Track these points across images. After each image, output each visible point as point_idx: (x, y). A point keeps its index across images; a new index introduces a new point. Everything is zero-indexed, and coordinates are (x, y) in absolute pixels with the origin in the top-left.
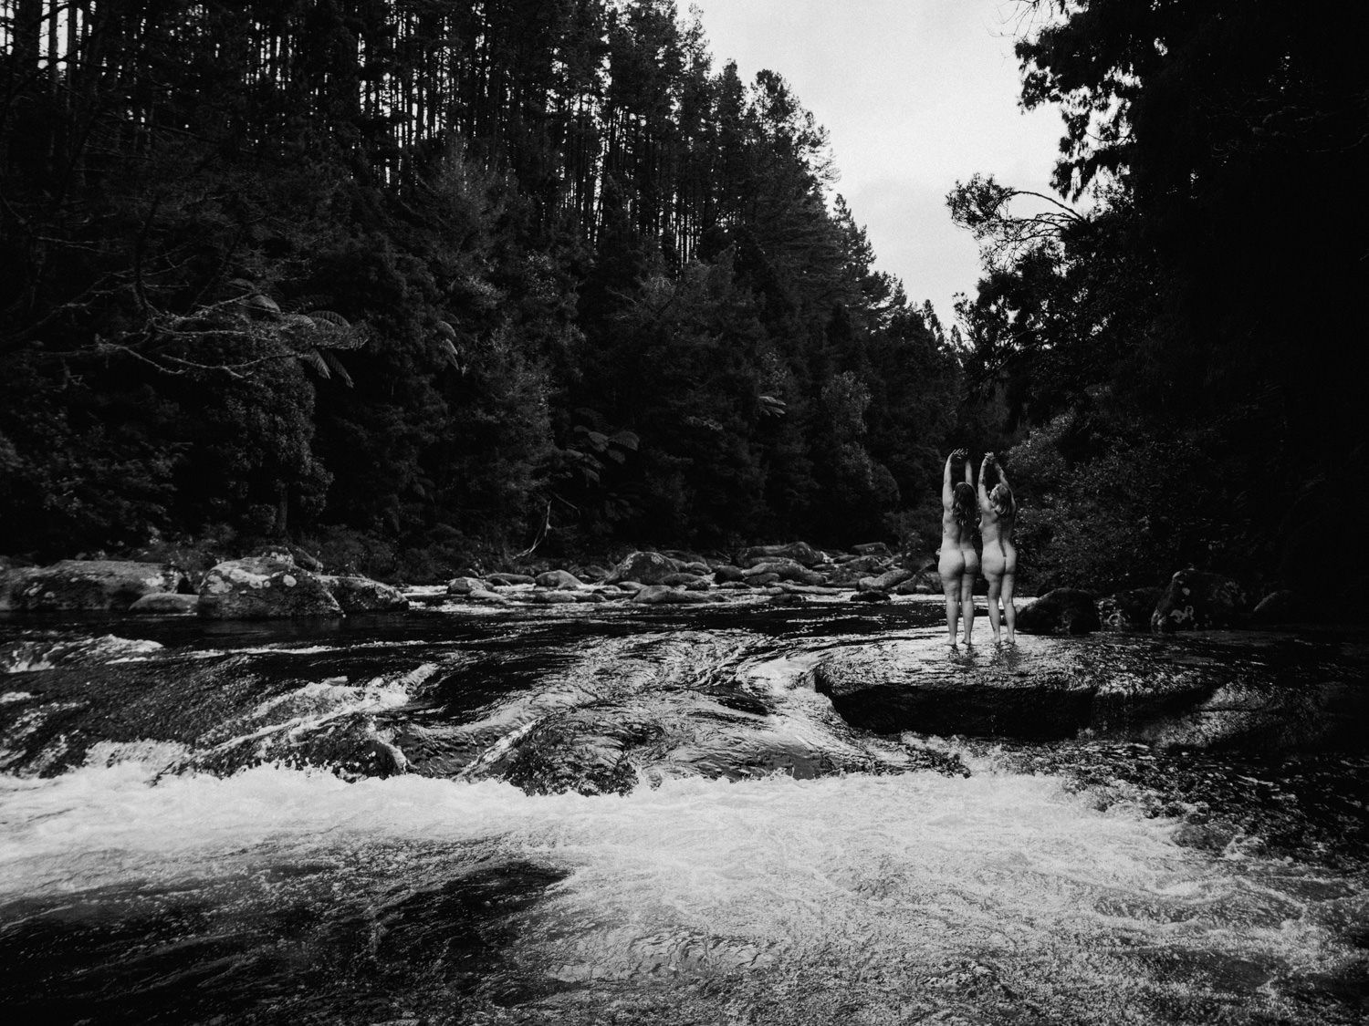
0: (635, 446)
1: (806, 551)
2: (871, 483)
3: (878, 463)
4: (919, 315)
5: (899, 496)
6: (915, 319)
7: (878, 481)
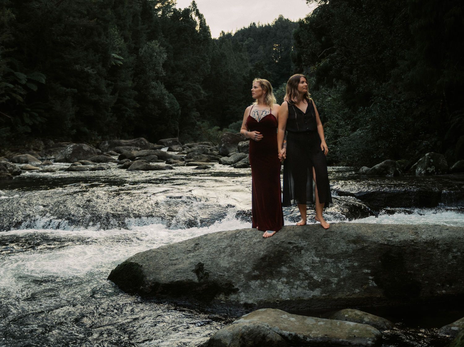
0: (44, 81)
1: (145, 143)
2: (167, 104)
3: (169, 93)
4: (189, 9)
5: (180, 111)
6: (187, 11)
7: (170, 103)
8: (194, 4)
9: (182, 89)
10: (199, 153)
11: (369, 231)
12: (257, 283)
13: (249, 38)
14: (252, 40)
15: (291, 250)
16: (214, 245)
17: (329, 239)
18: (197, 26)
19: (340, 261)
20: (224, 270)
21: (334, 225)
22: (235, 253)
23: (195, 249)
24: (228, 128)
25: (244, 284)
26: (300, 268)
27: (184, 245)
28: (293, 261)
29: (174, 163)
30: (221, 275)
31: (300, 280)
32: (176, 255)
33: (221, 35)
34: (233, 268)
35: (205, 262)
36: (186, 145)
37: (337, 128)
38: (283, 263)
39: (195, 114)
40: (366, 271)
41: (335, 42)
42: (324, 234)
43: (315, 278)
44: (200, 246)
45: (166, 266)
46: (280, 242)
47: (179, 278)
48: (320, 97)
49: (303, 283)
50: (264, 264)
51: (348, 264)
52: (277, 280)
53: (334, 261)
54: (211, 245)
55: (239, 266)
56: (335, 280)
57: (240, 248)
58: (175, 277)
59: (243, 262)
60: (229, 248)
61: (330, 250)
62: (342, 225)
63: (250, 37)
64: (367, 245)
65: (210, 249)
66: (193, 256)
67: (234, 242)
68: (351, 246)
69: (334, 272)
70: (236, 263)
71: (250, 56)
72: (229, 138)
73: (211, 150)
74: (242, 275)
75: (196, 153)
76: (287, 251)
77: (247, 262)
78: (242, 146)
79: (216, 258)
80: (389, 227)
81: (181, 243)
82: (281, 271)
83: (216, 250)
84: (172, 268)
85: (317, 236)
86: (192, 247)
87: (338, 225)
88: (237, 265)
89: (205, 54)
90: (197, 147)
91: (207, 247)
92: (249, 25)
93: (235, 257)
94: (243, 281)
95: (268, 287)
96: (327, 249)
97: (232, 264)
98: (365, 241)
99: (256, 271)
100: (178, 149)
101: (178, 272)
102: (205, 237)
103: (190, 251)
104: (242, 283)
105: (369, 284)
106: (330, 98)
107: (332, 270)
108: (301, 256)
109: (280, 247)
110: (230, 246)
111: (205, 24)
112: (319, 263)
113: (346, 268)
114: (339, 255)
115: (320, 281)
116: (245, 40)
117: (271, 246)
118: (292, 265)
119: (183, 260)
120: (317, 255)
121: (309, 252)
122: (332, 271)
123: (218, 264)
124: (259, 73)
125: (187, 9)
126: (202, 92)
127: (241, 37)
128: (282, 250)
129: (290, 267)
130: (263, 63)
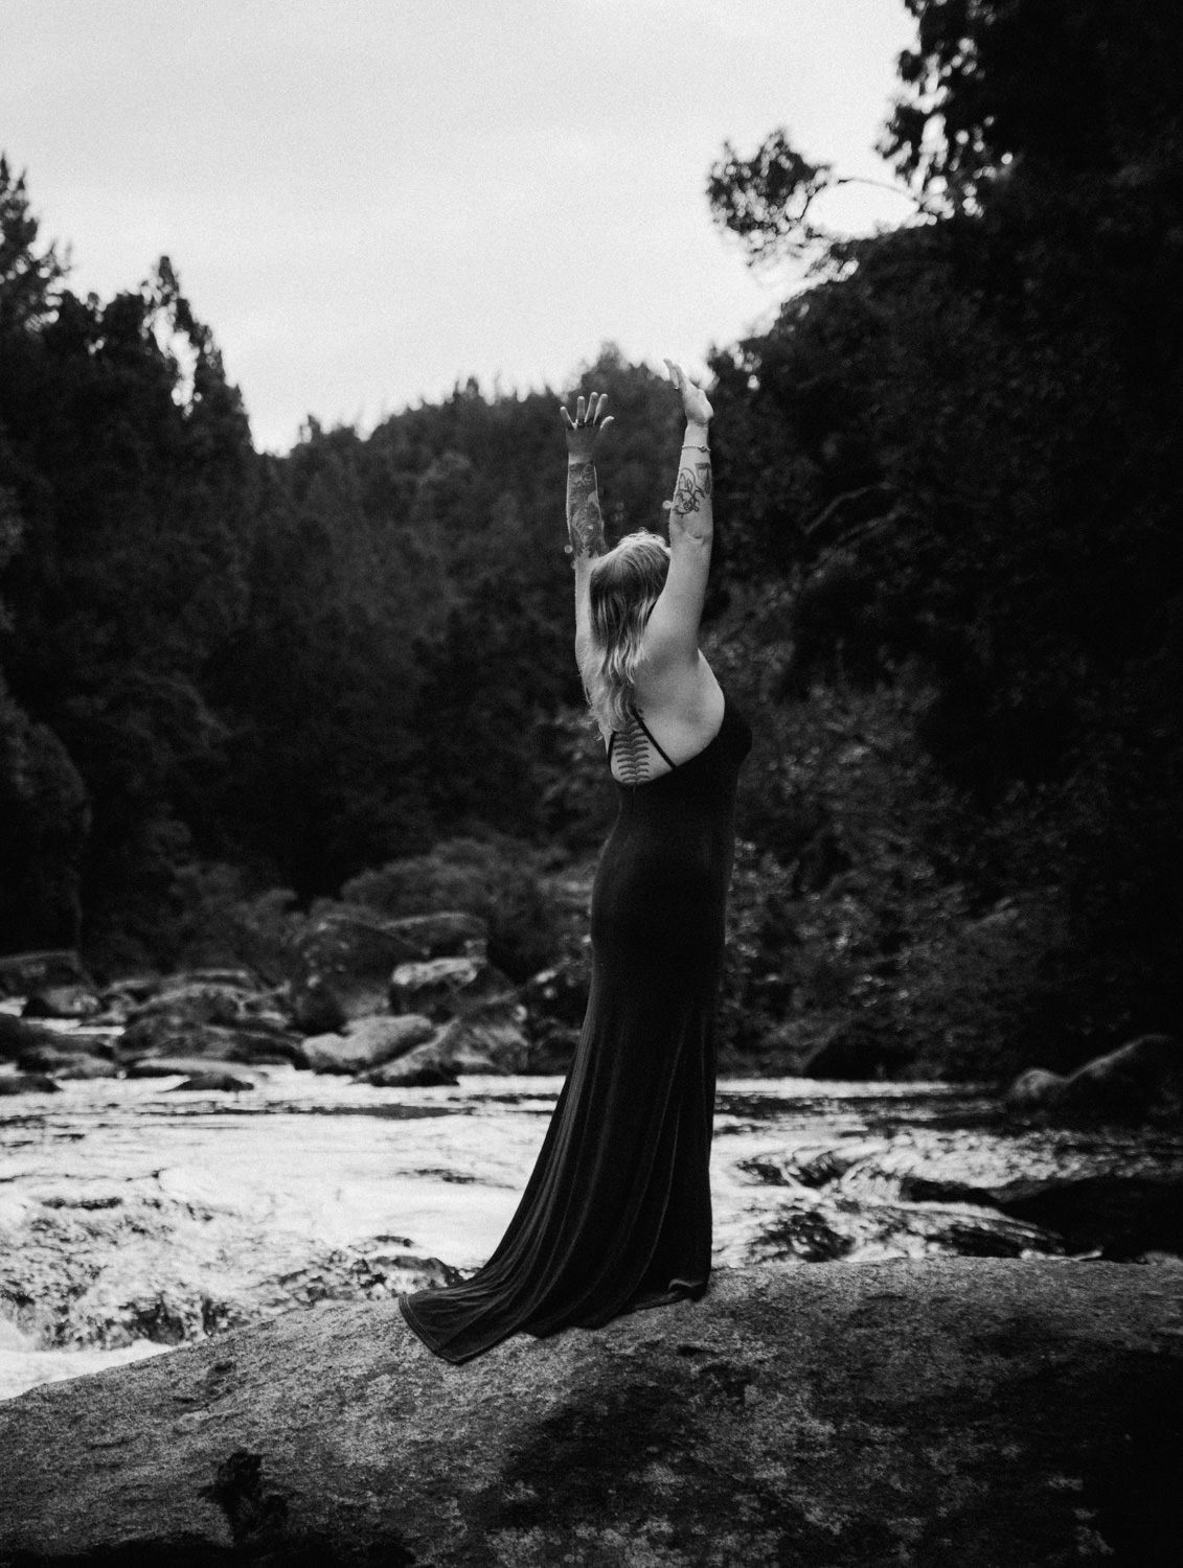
2: (20, 779)
3: (33, 721)
4: (141, 297)
5: (88, 817)
6: (129, 309)
7: (39, 774)
8: (165, 269)
9: (100, 703)
10: (190, 1018)
11: (1074, 1293)
12: (527, 1540)
13: (449, 455)
14: (463, 462)
15: (693, 1386)
16: (308, 1367)
17: (876, 1331)
18: (179, 384)
19: (936, 1436)
20: (364, 1485)
21: (905, 1266)
22: (418, 1403)
23: (213, 1392)
24: (338, 898)
25: (465, 1548)
26: (736, 1470)
27: (159, 1375)
28: (704, 1438)
29: (59, 1064)
30: (350, 1508)
31: (737, 1525)
32: (119, 1424)
33: (301, 434)
34: (407, 1470)
35: (265, 1450)
36: (116, 986)
37: (895, 899)
38: (653, 1449)
39: (167, 829)
40: (1063, 1481)
41: (890, 457)
42: (855, 1307)
43: (810, 1518)
44: (238, 1374)
45: (66, 1474)
46: (640, 1345)
47: (134, 1527)
48: (811, 745)
49: (752, 1541)
50: (558, 1450)
51: (973, 1451)
52: (625, 1527)
53: (904, 1437)
54: (294, 1370)
55: (435, 1460)
56: (912, 1525)
57: (442, 1379)
58: (115, 1525)
59: (460, 1442)
60: (386, 1377)
61: (882, 1386)
62: (942, 1264)
63: (455, 447)
64: (1063, 1358)
65: (292, 1388)
66: (204, 1423)
67: (408, 1348)
68: (987, 1362)
69: (906, 1490)
70: (423, 1449)
71: (453, 546)
72: (344, 946)
73: (251, 1007)
74: (455, 1503)
75: (176, 1020)
76: (676, 1389)
77: (479, 1443)
78: (411, 984)
79: (323, 1427)
80: (1172, 1278)
81: (141, 1368)
82: (645, 1485)
83: (318, 1390)
84: (104, 1483)
85: (822, 1315)
86: (198, 1383)
87: (925, 1267)
88: (428, 1458)
89: (222, 527)
90: (177, 991)
91: (273, 1380)
92: (450, 391)
93: (415, 1418)
94: (457, 1530)
95: (580, 1559)
96: (870, 1378)
97: (400, 1454)
98: (1055, 1341)
99: (520, 1485)
100: (78, 1007)
101: (132, 1503)
102: (265, 1334)
103: (186, 1401)
104: (451, 1542)
105: (1077, 1543)
106: (859, 751)
107: (895, 1477)
108: (743, 1413)
109: (640, 1368)
110: (392, 1369)
111: (221, 375)
112: (833, 1446)
113: (965, 1468)
114: (931, 1409)
115: (836, 1529)
116: (427, 466)
117: (595, 1364)
118: (700, 1456)
119: (152, 1442)
120: (821, 1410)
121: (780, 1396)
122: (898, 1486)
123: (331, 1456)
124: (499, 627)
125: (131, 296)
126: (206, 717)
127: (403, 445)
128: (651, 1384)
129: (689, 1466)
130: (521, 578)
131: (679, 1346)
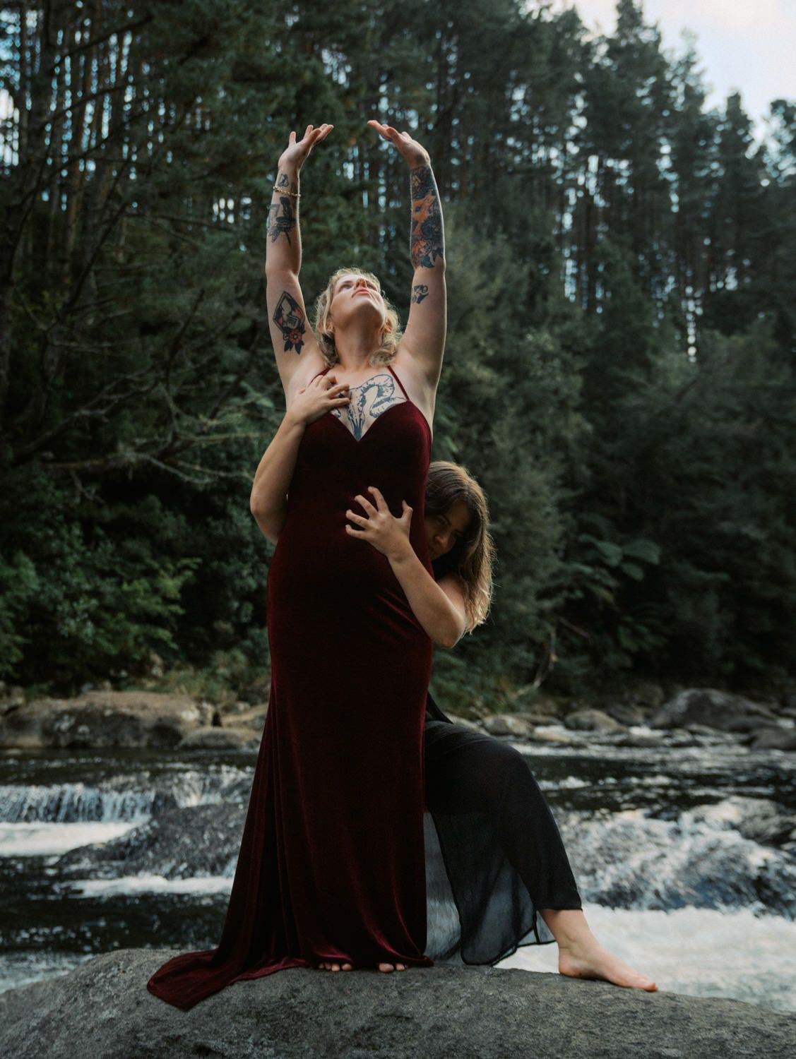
0: (655, 559)
131: (196, 1043)
